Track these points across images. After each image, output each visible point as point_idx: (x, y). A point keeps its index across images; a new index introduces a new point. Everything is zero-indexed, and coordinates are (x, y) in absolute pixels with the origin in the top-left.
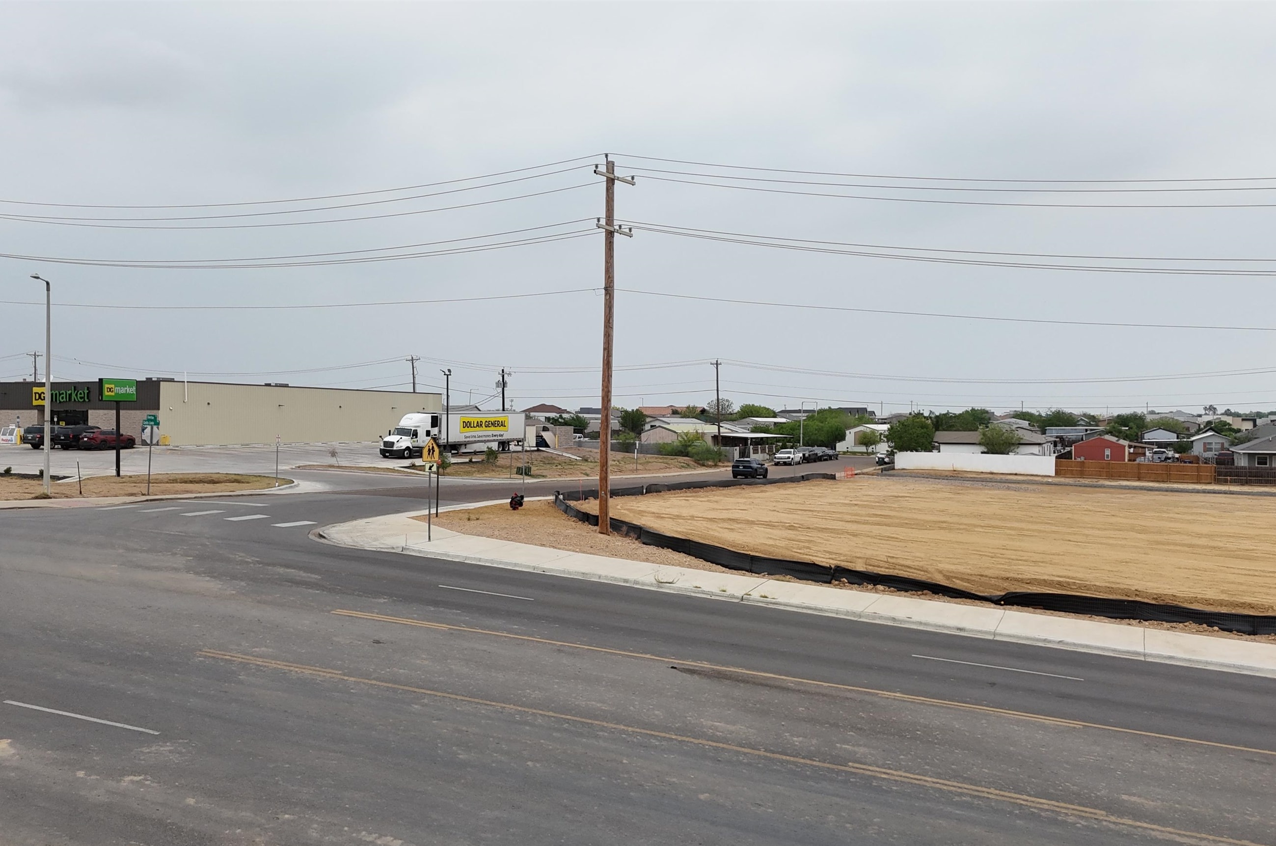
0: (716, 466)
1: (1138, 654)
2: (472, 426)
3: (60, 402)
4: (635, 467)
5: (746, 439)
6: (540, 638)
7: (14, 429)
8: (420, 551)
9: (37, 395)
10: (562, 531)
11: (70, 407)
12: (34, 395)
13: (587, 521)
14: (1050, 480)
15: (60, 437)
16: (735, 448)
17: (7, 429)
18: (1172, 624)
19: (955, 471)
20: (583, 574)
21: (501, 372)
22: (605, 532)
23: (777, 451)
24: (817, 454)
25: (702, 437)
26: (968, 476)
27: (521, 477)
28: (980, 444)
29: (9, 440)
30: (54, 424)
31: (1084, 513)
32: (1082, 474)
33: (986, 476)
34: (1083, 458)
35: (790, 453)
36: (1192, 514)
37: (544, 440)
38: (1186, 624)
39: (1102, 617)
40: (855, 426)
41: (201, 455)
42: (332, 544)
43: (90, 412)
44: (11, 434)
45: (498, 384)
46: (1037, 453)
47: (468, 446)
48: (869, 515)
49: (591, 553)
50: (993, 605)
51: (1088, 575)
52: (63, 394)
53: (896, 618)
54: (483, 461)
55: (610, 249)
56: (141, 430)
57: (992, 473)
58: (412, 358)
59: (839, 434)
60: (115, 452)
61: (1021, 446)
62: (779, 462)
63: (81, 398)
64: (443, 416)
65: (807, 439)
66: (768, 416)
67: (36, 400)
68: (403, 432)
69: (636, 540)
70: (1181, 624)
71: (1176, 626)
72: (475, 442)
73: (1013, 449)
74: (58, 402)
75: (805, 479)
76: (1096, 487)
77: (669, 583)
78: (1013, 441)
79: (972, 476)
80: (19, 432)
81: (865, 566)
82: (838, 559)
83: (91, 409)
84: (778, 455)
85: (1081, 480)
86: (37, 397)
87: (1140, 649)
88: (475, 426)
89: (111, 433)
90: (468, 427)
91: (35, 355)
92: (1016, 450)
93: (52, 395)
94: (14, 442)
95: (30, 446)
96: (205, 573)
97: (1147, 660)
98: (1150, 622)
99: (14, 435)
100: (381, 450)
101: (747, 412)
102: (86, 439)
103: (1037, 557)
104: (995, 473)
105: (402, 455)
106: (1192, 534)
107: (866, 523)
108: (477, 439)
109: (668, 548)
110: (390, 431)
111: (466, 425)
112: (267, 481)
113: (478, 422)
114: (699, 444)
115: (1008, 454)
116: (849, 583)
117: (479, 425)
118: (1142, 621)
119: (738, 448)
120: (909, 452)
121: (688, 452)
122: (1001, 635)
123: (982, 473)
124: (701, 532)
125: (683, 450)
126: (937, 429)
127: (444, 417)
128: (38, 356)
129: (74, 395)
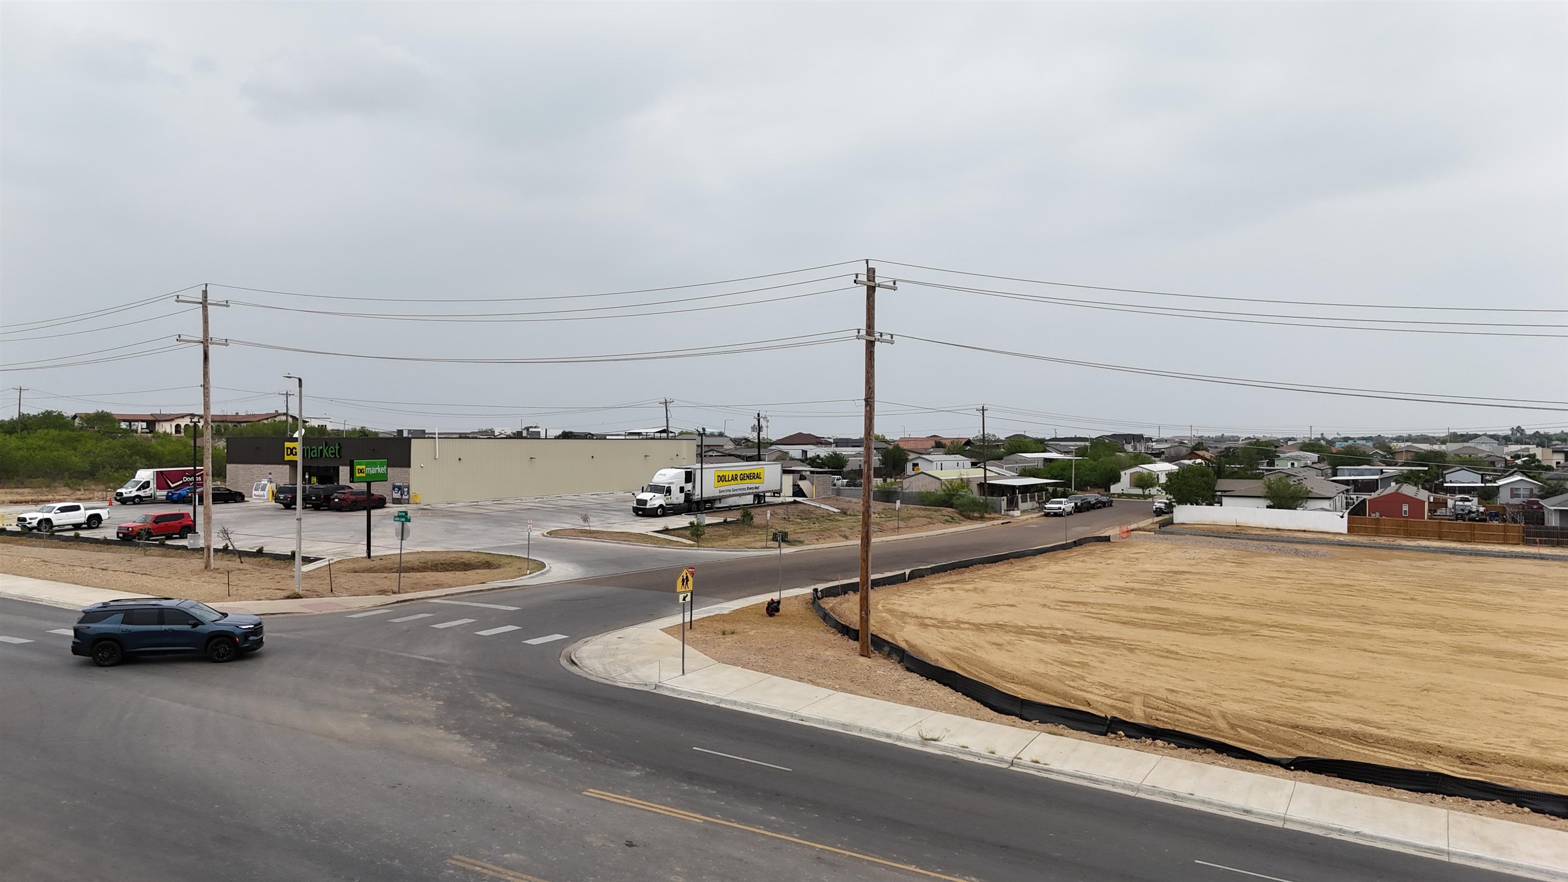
0: (982, 518)
1: (1439, 851)
2: (727, 480)
3: (311, 458)
4: (897, 525)
5: (1013, 488)
6: (798, 838)
7: (266, 485)
8: (673, 690)
9: (289, 450)
10: (821, 653)
11: (322, 464)
12: (286, 450)
13: (847, 635)
14: (1342, 538)
15: (311, 497)
16: (1003, 498)
17: (260, 485)
18: (1478, 801)
19: (1238, 526)
20: (844, 725)
21: (757, 416)
22: (866, 654)
23: (1047, 501)
24: (1090, 502)
25: (968, 486)
26: (1253, 533)
27: (776, 544)
28: (1265, 497)
29: (262, 496)
30: (306, 484)
31: (1380, 595)
32: (1377, 532)
33: (1272, 533)
34: (1378, 514)
35: (1061, 503)
36: (1499, 593)
37: (801, 489)
38: (1494, 803)
39: (1402, 791)
40: (1130, 467)
41: (451, 517)
42: (584, 675)
43: (341, 468)
44: (263, 489)
45: (753, 428)
46: (1328, 508)
47: (722, 500)
48: (1148, 610)
49: (851, 692)
50: (1282, 771)
51: (1385, 718)
52: (314, 449)
53: (1178, 794)
54: (738, 520)
55: (871, 359)
56: (391, 489)
57: (1278, 530)
58: (666, 400)
59: (1113, 476)
60: (365, 513)
61: (1309, 500)
62: (1049, 513)
63: (332, 454)
64: (697, 471)
65: (1078, 480)
66: (1036, 450)
67: (288, 455)
68: (656, 489)
69: (899, 663)
70: (1488, 803)
71: (1483, 805)
72: (730, 496)
73: (1301, 504)
74: (309, 457)
75: (1077, 544)
76: (1392, 549)
77: (934, 740)
78: (1301, 495)
79: (1257, 533)
80: (271, 487)
81: (1143, 708)
82: (1114, 697)
83: (342, 465)
84: (1048, 506)
85: (1375, 538)
86: (289, 453)
87: (1443, 845)
88: (730, 479)
89: (362, 493)
90: (723, 481)
91: (287, 394)
92: (1304, 504)
93: (304, 450)
94: (266, 498)
95: (282, 506)
96: (455, 728)
97: (1451, 861)
98: (1454, 798)
99: (266, 490)
100: (633, 507)
101: (1015, 447)
102: (336, 500)
103: (1329, 684)
104: (1282, 530)
105: (655, 514)
106: (1499, 631)
107: (1142, 625)
108: (732, 493)
109: (933, 680)
110: (643, 488)
111: (721, 479)
112: (518, 564)
113: (733, 475)
114: (964, 493)
115: (1295, 509)
116: (1127, 736)
117: (734, 478)
118: (1445, 796)
119: (1005, 498)
120: (1189, 505)
121: (952, 504)
122: (1291, 821)
123: (1267, 528)
124: (967, 652)
125: (947, 500)
126: (1219, 477)
127: (698, 473)
128: (290, 395)
129: (325, 451)
